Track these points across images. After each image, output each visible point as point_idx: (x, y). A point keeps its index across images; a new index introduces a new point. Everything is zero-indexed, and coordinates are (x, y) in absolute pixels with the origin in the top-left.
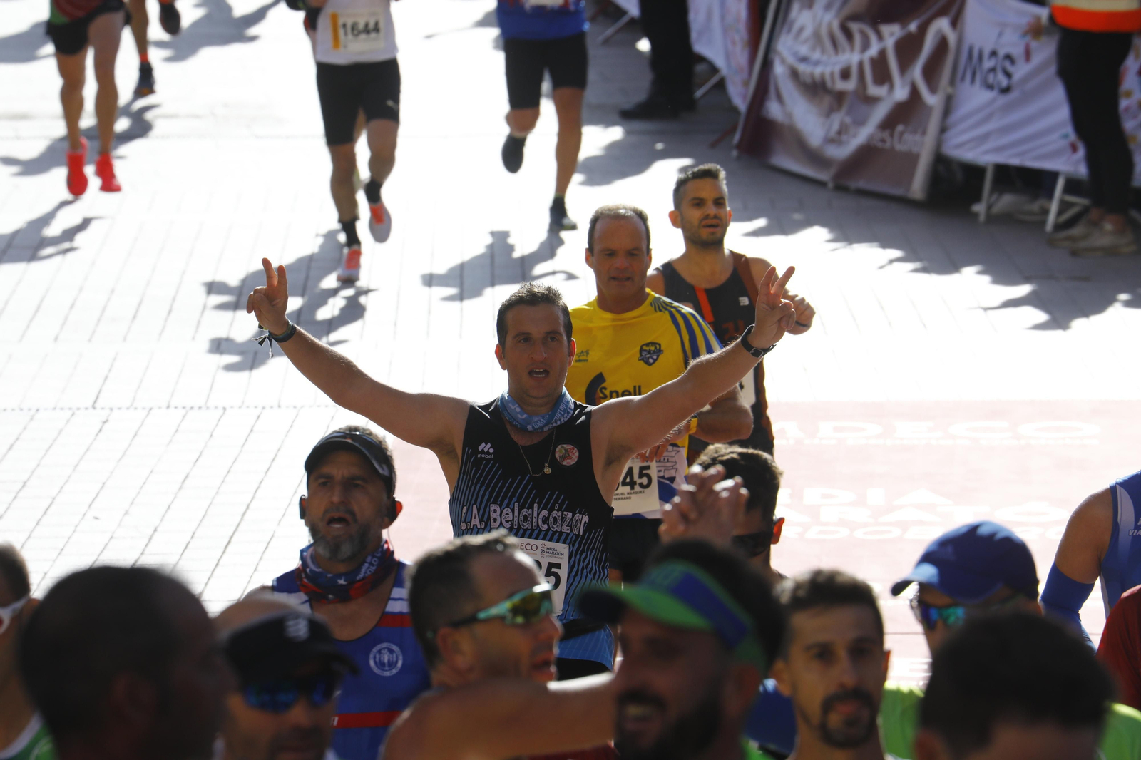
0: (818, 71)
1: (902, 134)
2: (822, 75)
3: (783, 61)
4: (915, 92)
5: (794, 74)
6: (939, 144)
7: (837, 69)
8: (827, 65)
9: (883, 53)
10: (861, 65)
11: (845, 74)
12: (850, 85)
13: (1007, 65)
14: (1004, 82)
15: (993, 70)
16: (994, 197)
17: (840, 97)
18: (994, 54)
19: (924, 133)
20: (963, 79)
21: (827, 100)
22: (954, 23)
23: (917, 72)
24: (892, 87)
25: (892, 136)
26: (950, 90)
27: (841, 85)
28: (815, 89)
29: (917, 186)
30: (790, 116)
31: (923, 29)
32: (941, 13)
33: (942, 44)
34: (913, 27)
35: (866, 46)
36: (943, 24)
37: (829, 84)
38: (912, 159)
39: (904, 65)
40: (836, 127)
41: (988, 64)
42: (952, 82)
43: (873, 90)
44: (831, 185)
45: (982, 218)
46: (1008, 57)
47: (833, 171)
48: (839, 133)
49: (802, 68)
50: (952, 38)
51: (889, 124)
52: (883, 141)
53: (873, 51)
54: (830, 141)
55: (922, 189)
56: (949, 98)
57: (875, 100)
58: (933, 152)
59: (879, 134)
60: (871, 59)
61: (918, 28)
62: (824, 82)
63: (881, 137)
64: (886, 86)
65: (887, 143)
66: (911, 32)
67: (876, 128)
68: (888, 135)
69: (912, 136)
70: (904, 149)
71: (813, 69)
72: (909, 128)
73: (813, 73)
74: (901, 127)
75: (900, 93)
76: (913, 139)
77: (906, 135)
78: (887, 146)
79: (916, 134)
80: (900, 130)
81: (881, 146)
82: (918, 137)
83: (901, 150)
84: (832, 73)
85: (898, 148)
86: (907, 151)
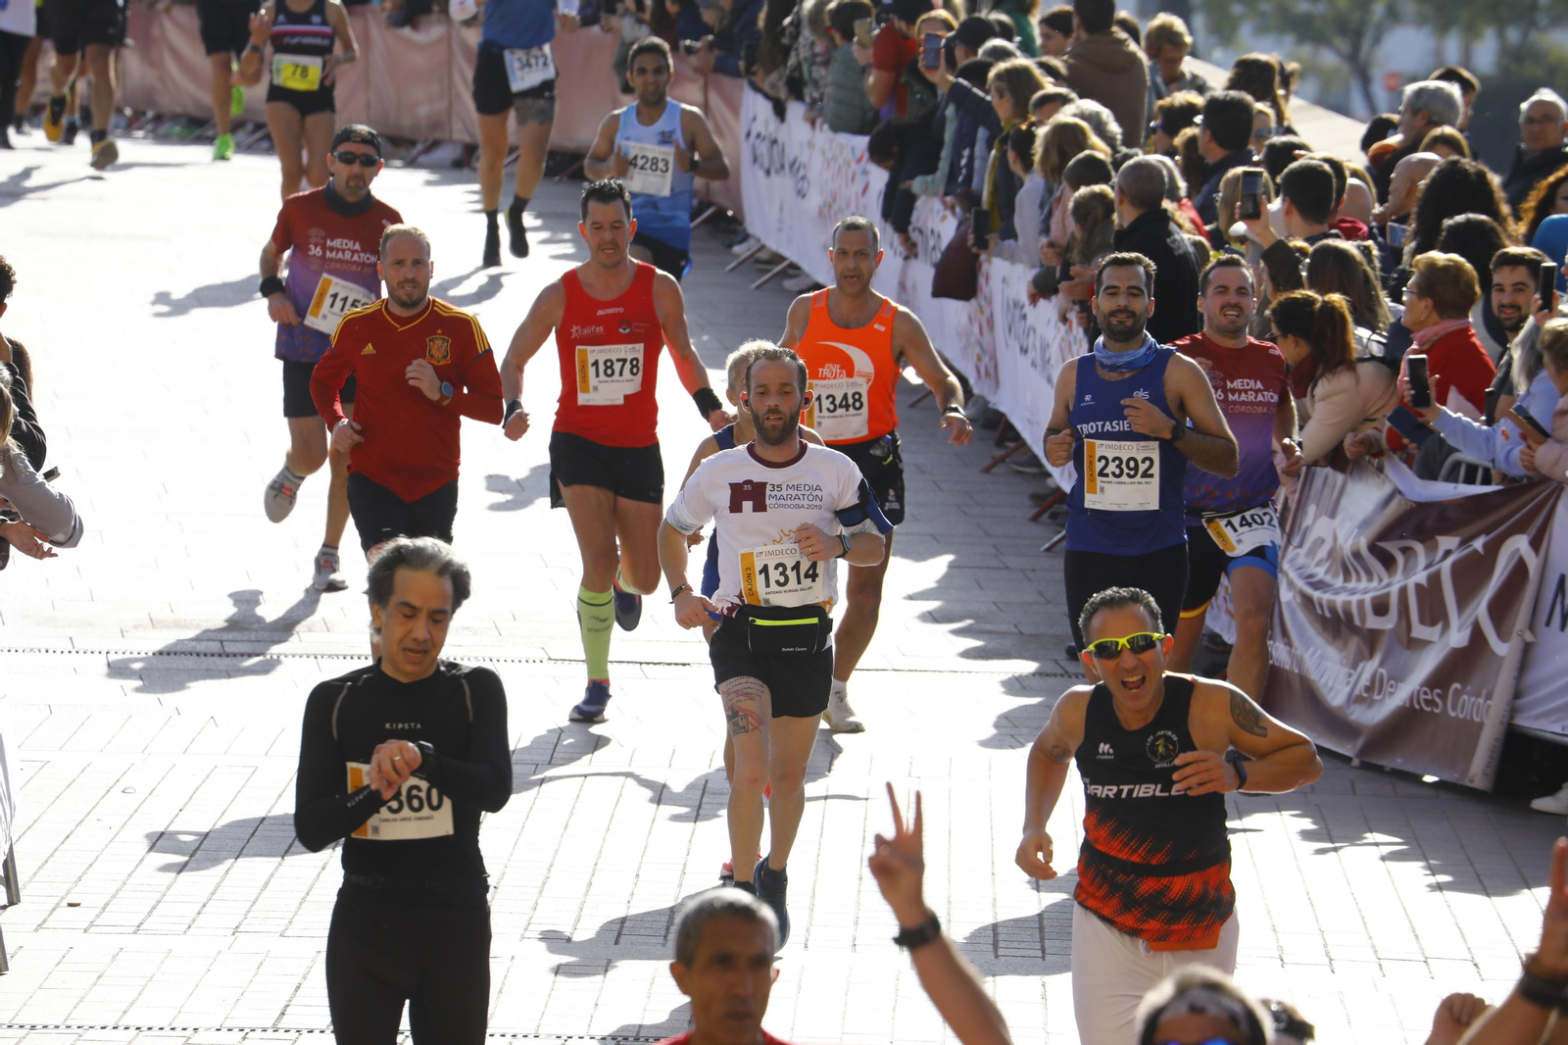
0: (1340, 599)
1: (1458, 694)
2: (1347, 605)
3: (1291, 585)
4: (1478, 636)
5: (1308, 602)
6: (1513, 711)
7: (1368, 597)
8: (1355, 593)
9: (1435, 579)
10: (1403, 591)
11: (1381, 607)
12: (1387, 623)
17: (1372, 639)
19: (1489, 696)
20: (1548, 624)
21: (1354, 642)
22: (1536, 544)
23: (1480, 608)
24: (1446, 627)
25: (1443, 697)
26: (1529, 637)
27: (1373, 622)
28: (1337, 625)
29: (1478, 770)
30: (1300, 662)
31: (1493, 549)
32: (1519, 528)
33: (1520, 570)
34: (1478, 544)
35: (1408, 570)
36: (1520, 543)
37: (1357, 622)
38: (1472, 730)
39: (1463, 601)
40: (1365, 681)
42: (1532, 627)
43: (1419, 631)
44: (1356, 762)
47: (1360, 742)
48: (1369, 689)
49: (1316, 595)
50: (1533, 563)
51: (1440, 680)
52: (1429, 702)
53: (1421, 576)
54: (1356, 699)
55: (1485, 774)
56: (1527, 650)
57: (1423, 644)
58: (1502, 723)
59: (1426, 693)
60: (1418, 586)
61: (1485, 545)
62: (1349, 615)
63: (1429, 697)
64: (1438, 628)
65: (1437, 706)
66: (1476, 551)
67: (1423, 685)
68: (1439, 695)
69: (1473, 699)
70: (1461, 716)
71: (1333, 597)
72: (1468, 688)
73: (1334, 602)
74: (1456, 685)
75: (1458, 637)
76: (1474, 703)
77: (1465, 697)
78: (1437, 711)
79: (1478, 695)
80: (1456, 690)
81: (1428, 709)
82: (1481, 701)
83: (1457, 717)
84: (1361, 603)
85: (1453, 714)
86: (1465, 719)
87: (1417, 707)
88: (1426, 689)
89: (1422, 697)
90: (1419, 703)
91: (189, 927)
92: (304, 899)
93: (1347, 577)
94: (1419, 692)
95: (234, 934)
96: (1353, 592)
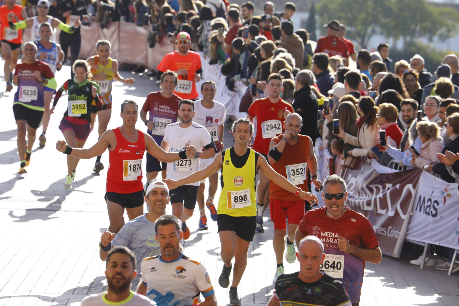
0: (357, 201)
1: (391, 230)
2: (359, 202)
4: (397, 213)
6: (406, 235)
7: (365, 201)
9: (385, 196)
10: (375, 199)
11: (369, 204)
12: (370, 208)
13: (435, 204)
14: (434, 212)
15: (429, 206)
16: (427, 259)
17: (366, 213)
18: (430, 200)
19: (400, 231)
20: (416, 210)
22: (414, 187)
23: (398, 205)
24: (388, 210)
25: (386, 230)
27: (366, 208)
29: (396, 252)
31: (402, 188)
32: (409, 182)
33: (409, 194)
34: (398, 186)
35: (378, 193)
36: (410, 186)
37: (362, 208)
38: (395, 240)
39: (393, 203)
41: (427, 204)
42: (412, 211)
43: (380, 211)
45: (422, 267)
46: (436, 202)
49: (350, 200)
50: (413, 192)
51: (385, 225)
52: (383, 232)
53: (381, 195)
55: (398, 253)
56: (411, 217)
57: (381, 215)
58: (403, 238)
59: (381, 229)
60: (380, 198)
61: (400, 187)
62: (359, 206)
63: (382, 230)
64: (385, 210)
65: (384, 233)
66: (397, 188)
67: (380, 227)
68: (385, 230)
69: (395, 231)
70: (391, 236)
71: (355, 200)
72: (394, 228)
73: (355, 202)
74: (390, 227)
75: (391, 213)
76: (395, 232)
77: (393, 231)
78: (384, 234)
79: (396, 230)
80: (390, 228)
81: (382, 234)
82: (397, 232)
83: (390, 237)
84: (363, 202)
85: (389, 235)
86: (392, 237)
87: (378, 233)
88: (381, 228)
89: (380, 230)
90: (379, 232)
91: (16, 290)
92: (51, 282)
93: (359, 195)
94: (379, 229)
95: (30, 292)
96: (361, 199)
